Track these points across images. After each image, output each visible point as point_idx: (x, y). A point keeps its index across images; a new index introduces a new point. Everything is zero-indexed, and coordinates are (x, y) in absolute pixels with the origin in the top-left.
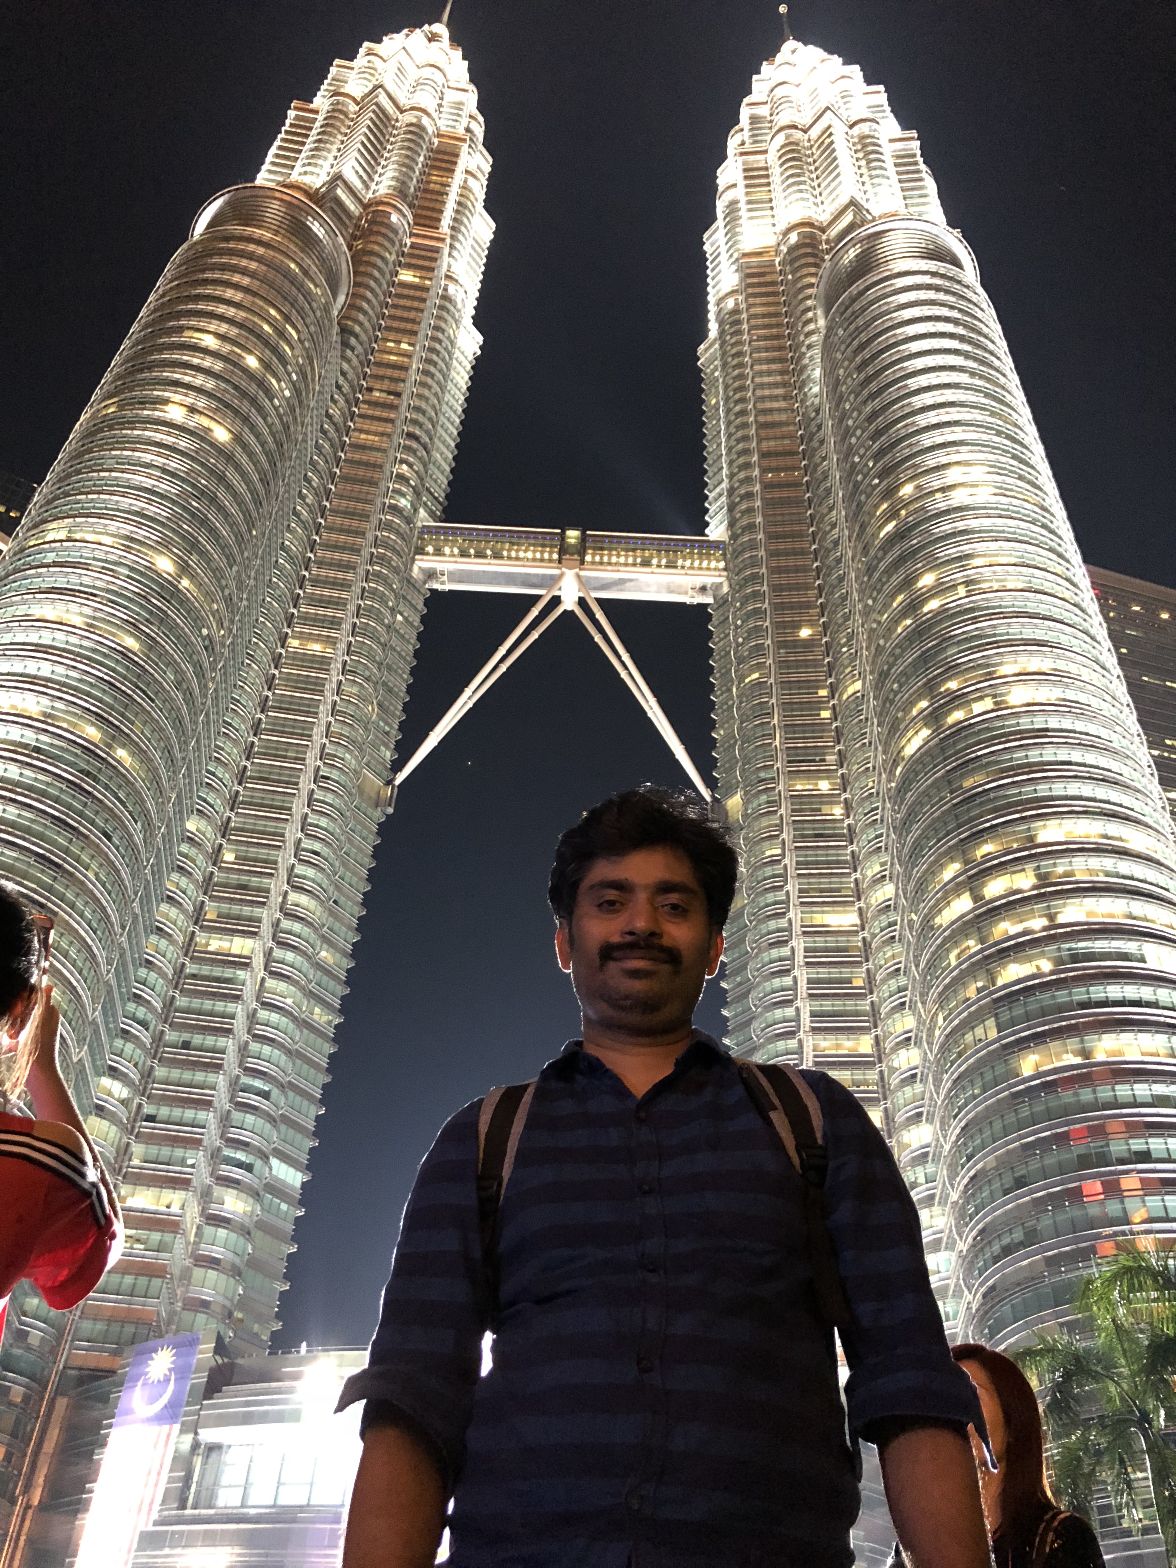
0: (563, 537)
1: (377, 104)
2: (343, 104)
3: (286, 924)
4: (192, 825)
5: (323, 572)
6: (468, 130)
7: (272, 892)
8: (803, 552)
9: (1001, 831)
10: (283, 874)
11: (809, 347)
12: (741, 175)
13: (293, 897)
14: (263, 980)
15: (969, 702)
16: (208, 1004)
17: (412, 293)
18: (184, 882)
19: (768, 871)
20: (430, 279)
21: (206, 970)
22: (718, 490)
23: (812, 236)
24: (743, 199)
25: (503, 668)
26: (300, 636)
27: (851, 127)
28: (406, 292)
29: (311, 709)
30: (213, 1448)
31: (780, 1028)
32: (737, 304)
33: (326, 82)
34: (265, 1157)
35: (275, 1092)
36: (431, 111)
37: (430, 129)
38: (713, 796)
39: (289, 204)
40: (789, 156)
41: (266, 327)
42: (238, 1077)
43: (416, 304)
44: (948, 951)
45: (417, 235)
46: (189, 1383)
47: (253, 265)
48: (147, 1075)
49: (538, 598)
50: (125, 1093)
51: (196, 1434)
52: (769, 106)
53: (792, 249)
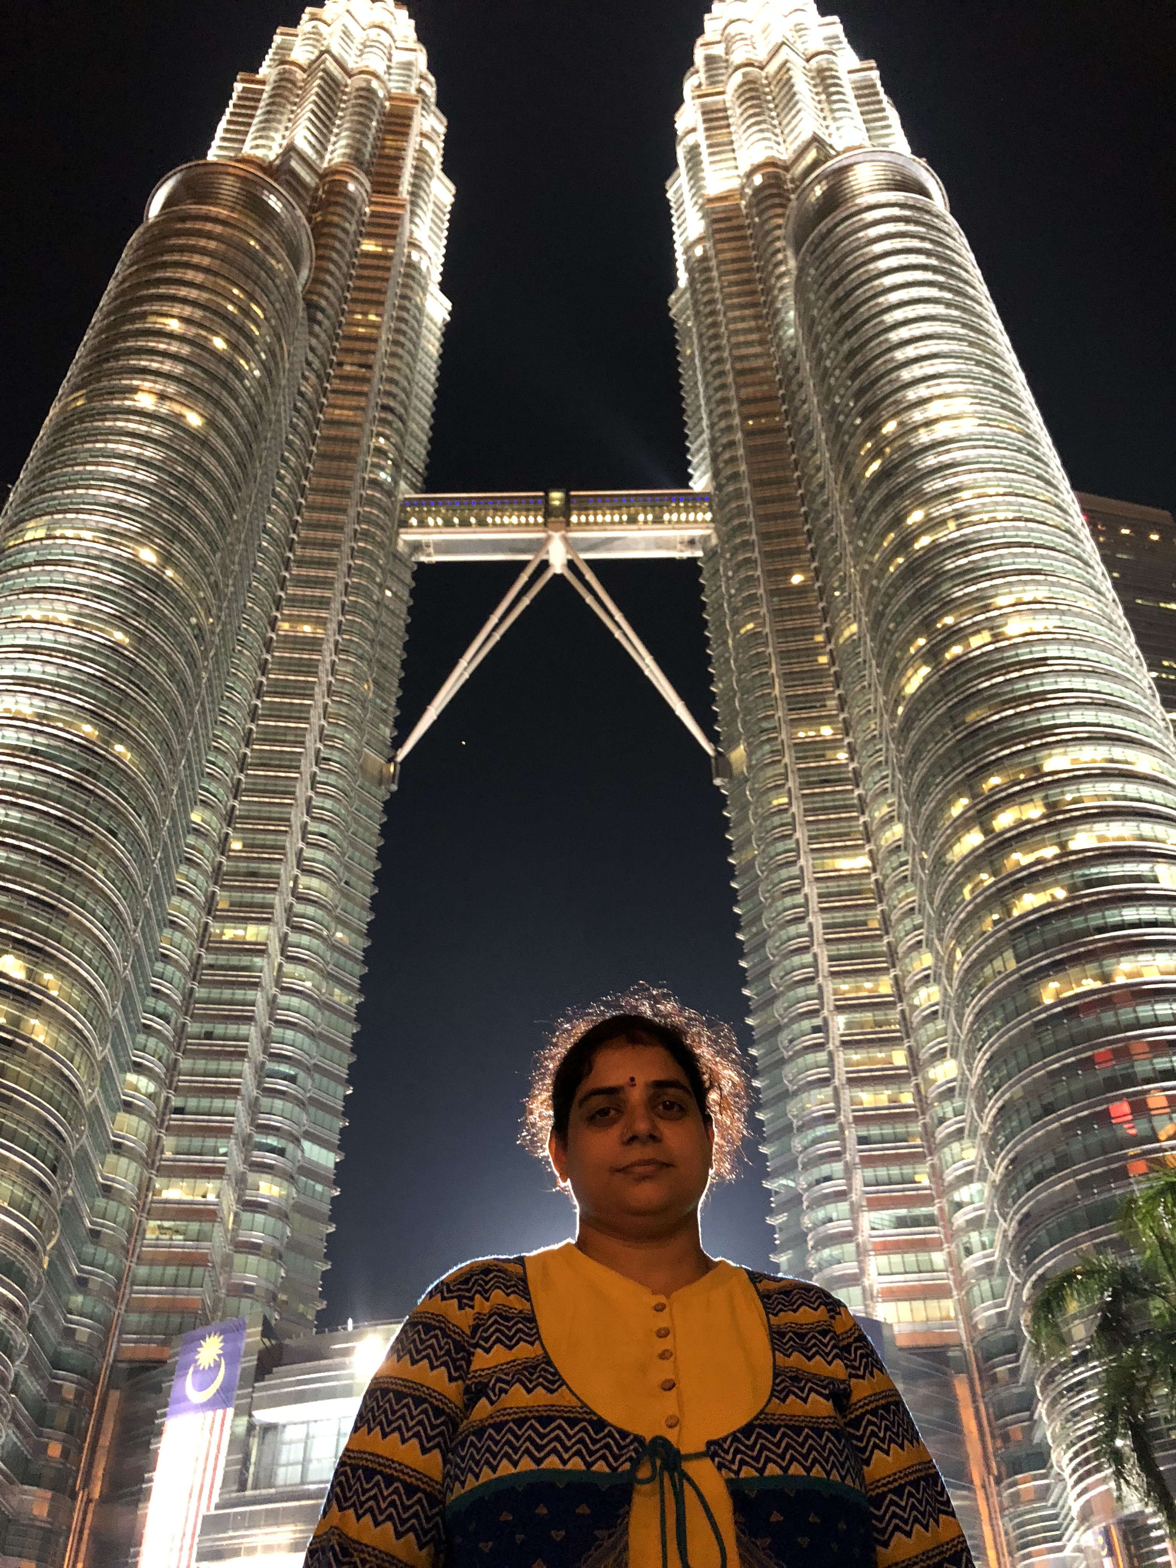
0: (546, 499)
1: (324, 70)
2: (291, 72)
3: (299, 908)
4: (196, 817)
5: (308, 552)
6: (420, 91)
7: (283, 877)
8: (791, 498)
9: (1007, 763)
10: (292, 859)
11: (782, 289)
12: (700, 118)
13: (304, 880)
14: (280, 965)
15: (966, 637)
16: (227, 993)
17: (375, 262)
18: (193, 873)
19: (777, 820)
20: (393, 247)
21: (222, 959)
22: (699, 441)
23: (777, 176)
24: (704, 144)
25: (497, 637)
26: (289, 619)
27: (808, 61)
28: (369, 262)
29: (306, 691)
30: (269, 1428)
31: (798, 975)
32: (705, 251)
33: (271, 51)
34: (296, 1141)
35: (302, 1076)
36: (381, 71)
37: (381, 94)
38: (716, 751)
39: (244, 180)
40: (747, 95)
41: (230, 308)
42: (263, 1063)
43: (380, 274)
44: (962, 886)
45: (376, 203)
46: (240, 1367)
47: (212, 245)
48: (172, 1068)
49: (524, 564)
50: (152, 1087)
51: (251, 1416)
52: (723, 45)
53: (757, 191)
